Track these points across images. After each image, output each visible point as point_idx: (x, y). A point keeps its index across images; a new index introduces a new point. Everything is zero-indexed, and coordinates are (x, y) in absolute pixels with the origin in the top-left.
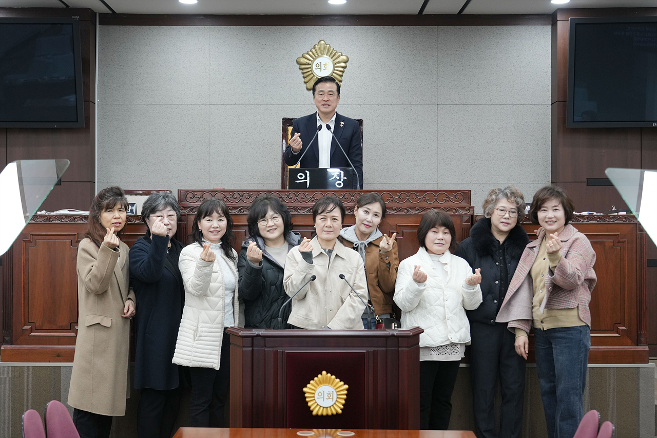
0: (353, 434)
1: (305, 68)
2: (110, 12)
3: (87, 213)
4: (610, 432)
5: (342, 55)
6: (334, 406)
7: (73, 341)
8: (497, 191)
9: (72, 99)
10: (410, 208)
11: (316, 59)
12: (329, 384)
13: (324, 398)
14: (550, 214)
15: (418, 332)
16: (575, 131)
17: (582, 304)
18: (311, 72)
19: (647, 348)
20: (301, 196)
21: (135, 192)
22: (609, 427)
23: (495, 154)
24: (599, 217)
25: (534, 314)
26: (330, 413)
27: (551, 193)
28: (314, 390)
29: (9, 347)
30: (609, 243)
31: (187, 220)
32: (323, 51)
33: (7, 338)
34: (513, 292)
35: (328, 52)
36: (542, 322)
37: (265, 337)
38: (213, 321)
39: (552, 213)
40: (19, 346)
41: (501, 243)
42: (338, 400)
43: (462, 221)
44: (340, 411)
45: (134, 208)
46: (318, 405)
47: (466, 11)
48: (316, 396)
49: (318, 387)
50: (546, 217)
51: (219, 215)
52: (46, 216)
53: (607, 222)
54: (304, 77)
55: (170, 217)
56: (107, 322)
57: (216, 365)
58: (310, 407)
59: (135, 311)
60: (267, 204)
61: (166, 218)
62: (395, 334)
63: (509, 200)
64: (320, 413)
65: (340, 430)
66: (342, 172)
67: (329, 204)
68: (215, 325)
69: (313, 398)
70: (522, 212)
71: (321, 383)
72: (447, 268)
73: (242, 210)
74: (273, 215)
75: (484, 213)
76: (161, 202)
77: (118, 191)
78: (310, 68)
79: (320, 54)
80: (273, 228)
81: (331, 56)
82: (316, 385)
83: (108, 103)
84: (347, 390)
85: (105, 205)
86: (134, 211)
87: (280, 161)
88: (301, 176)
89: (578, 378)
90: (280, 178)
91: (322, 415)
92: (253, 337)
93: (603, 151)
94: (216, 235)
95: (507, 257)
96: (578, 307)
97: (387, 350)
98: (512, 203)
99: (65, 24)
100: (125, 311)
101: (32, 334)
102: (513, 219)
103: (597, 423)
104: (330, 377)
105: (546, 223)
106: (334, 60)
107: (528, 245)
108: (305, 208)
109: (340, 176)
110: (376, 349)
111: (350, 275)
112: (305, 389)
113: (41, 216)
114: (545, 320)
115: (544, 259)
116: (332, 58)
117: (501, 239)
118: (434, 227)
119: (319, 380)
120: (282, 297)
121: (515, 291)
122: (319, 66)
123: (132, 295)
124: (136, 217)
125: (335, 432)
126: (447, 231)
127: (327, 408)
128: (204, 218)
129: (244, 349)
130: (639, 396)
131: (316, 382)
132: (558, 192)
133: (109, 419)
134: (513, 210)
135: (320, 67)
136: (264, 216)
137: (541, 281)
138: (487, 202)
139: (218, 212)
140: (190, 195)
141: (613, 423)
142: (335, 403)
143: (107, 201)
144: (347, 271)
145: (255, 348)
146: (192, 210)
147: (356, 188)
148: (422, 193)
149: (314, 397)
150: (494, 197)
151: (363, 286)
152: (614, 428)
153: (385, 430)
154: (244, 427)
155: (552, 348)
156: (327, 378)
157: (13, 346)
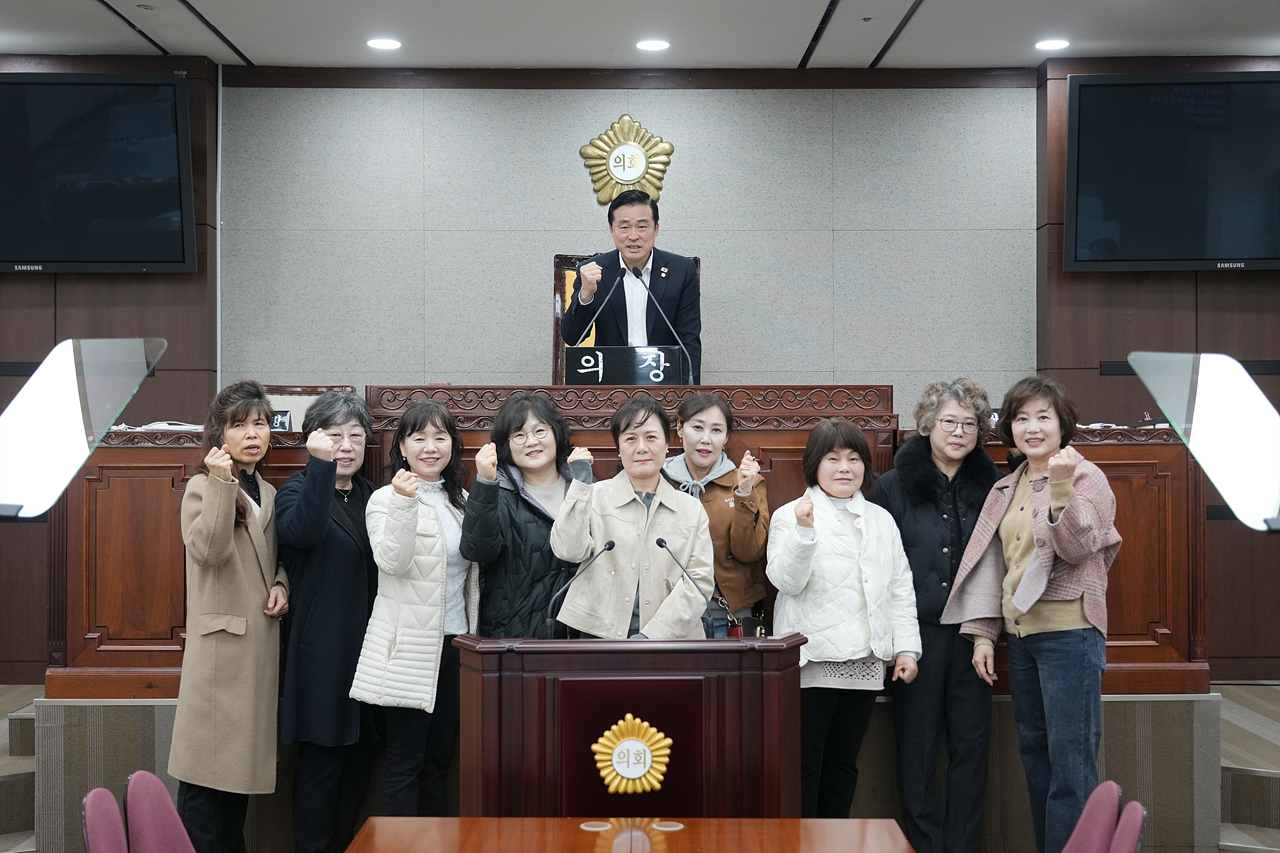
0: (680, 827)
1: (595, 166)
2: (242, 63)
3: (200, 428)
4: (1139, 820)
5: (661, 141)
6: (648, 776)
7: (176, 659)
8: (940, 387)
9: (175, 219)
10: (784, 419)
11: (615, 148)
12: (638, 736)
13: (628, 762)
14: (1034, 425)
15: (798, 642)
16: (1079, 277)
17: (1089, 591)
18: (605, 172)
19: (1206, 666)
20: (588, 397)
21: (288, 389)
22: (1136, 811)
23: (937, 318)
24: (1121, 433)
25: (1004, 608)
26: (639, 789)
27: (1035, 388)
28: (610, 748)
29: (60, 671)
30: (1138, 479)
31: (382, 442)
32: (628, 135)
33: (56, 655)
34: (969, 570)
35: (637, 135)
36: (1017, 623)
37: (522, 653)
38: (423, 623)
39: (1037, 425)
40: (77, 670)
41: (950, 480)
42: (654, 765)
43: (876, 440)
44: (658, 786)
45: (286, 419)
46: (618, 774)
47: (885, 62)
48: (615, 758)
49: (618, 743)
50: (1025, 432)
51: (437, 430)
52: (126, 434)
53: (1135, 442)
54: (594, 182)
55: (354, 439)
56: (237, 626)
57: (428, 704)
58: (603, 779)
59: (287, 606)
60: (527, 408)
61: (346, 439)
62: (757, 647)
63: (962, 404)
64: (621, 790)
65: (658, 819)
66: (662, 355)
67: (637, 411)
68: (427, 632)
69: (610, 763)
70: (985, 423)
71: (623, 736)
72: (861, 523)
73: (482, 423)
74: (536, 426)
75: (918, 426)
76: (341, 409)
77: (252, 389)
78: (604, 164)
79: (622, 140)
80: (538, 448)
81: (642, 143)
82: (615, 740)
83: (239, 227)
84: (670, 747)
85: (229, 416)
86: (287, 425)
87: (551, 332)
88: (588, 361)
89: (1080, 721)
90: (551, 362)
91: (626, 793)
92: (500, 654)
93: (1130, 313)
94: (432, 465)
95: (960, 504)
96: (1082, 596)
97: (741, 676)
98: (967, 408)
99: (162, 85)
100: (271, 605)
101: (103, 648)
102: (970, 437)
103: (1117, 805)
104: (640, 725)
105: (1026, 444)
106: (647, 151)
107: (998, 484)
108: (596, 418)
109: (657, 361)
110: (722, 674)
111: (684, 540)
112: (595, 747)
113: (118, 434)
114: (1023, 618)
115: (1022, 510)
116: (643, 147)
117: (950, 472)
118: (830, 450)
119: (620, 730)
120: (553, 573)
121: (972, 567)
122: (621, 160)
123: (282, 577)
124: (291, 435)
125: (649, 824)
126: (855, 455)
127: (634, 780)
128: (410, 435)
129: (485, 675)
130: (1192, 752)
131: (614, 733)
132: (1048, 386)
133: (242, 799)
134: (970, 421)
135: (622, 163)
136: (520, 428)
137: (1016, 549)
138: (922, 407)
139: (435, 425)
140: (388, 396)
141: (1143, 805)
142: (649, 772)
143: (233, 408)
144: (679, 532)
145: (506, 674)
146: (391, 422)
147: (687, 382)
148: (805, 391)
149: (611, 760)
150: (934, 398)
151: (706, 561)
152: (1145, 813)
153: (738, 820)
154: (486, 814)
155: (1037, 669)
156: (633, 726)
157: (68, 669)
